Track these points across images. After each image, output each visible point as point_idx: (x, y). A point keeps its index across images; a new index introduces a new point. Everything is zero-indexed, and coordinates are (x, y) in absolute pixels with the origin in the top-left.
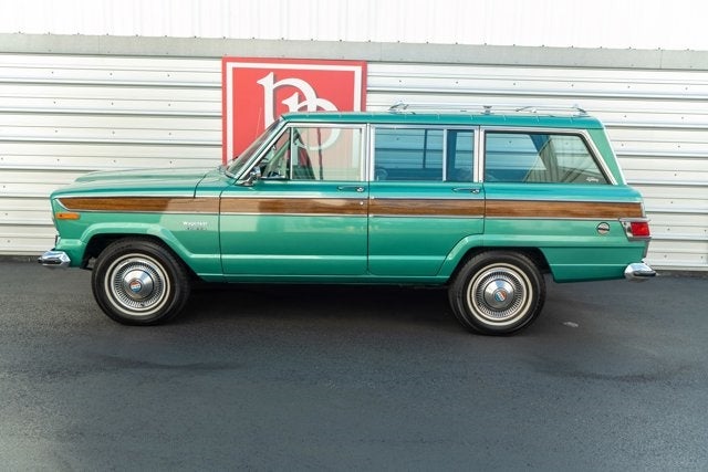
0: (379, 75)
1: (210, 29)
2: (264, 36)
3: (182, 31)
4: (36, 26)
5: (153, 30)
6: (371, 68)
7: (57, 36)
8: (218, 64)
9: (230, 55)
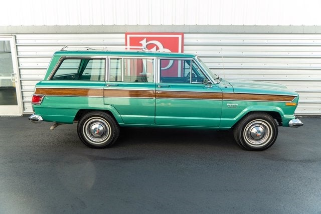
0: (188, 39)
1: (121, 21)
2: (142, 24)
3: (109, 22)
4: (51, 22)
5: (98, 22)
6: (185, 35)
7: (59, 26)
8: (124, 35)
9: (128, 32)
